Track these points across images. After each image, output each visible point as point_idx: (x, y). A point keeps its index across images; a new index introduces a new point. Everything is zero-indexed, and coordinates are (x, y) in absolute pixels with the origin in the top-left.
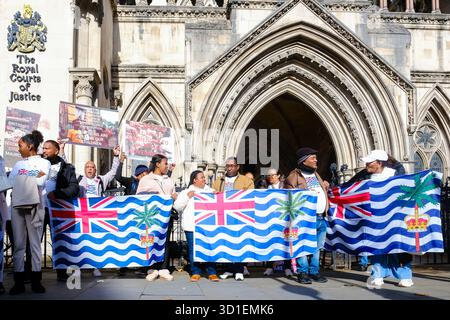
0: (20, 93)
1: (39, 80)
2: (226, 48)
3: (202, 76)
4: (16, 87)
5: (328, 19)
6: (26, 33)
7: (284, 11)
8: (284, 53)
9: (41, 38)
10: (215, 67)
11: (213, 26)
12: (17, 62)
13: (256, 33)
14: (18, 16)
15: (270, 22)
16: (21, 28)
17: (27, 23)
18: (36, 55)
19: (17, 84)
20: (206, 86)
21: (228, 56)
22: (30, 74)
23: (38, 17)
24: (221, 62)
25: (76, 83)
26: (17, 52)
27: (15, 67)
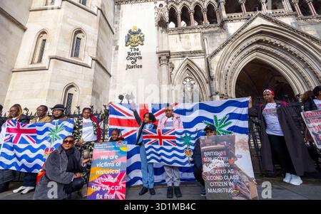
0: (131, 65)
1: (141, 58)
2: (225, 40)
3: (215, 53)
4: (129, 63)
5: (276, 22)
6: (134, 38)
7: (251, 21)
8: (253, 39)
9: (142, 39)
10: (221, 49)
11: (216, 32)
12: (130, 51)
13: (239, 32)
14: (130, 31)
15: (246, 26)
16: (132, 36)
17: (134, 33)
18: (139, 47)
19: (130, 61)
20: (218, 57)
21: (227, 43)
22: (136, 56)
23: (140, 30)
24: (224, 46)
25: (160, 58)
26: (130, 46)
27: (129, 54)
